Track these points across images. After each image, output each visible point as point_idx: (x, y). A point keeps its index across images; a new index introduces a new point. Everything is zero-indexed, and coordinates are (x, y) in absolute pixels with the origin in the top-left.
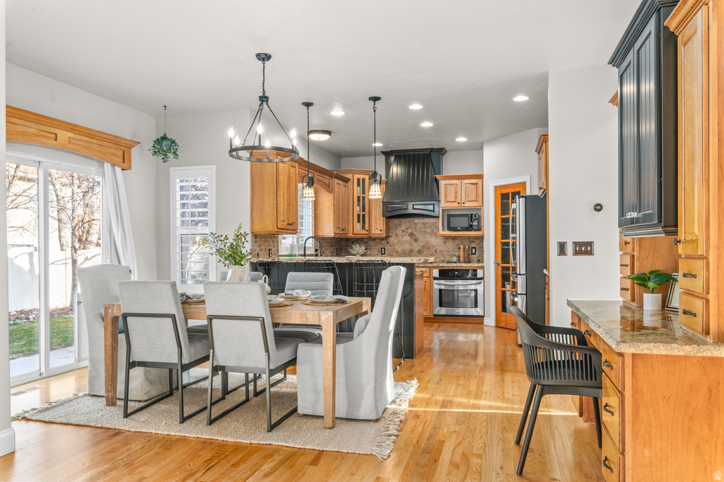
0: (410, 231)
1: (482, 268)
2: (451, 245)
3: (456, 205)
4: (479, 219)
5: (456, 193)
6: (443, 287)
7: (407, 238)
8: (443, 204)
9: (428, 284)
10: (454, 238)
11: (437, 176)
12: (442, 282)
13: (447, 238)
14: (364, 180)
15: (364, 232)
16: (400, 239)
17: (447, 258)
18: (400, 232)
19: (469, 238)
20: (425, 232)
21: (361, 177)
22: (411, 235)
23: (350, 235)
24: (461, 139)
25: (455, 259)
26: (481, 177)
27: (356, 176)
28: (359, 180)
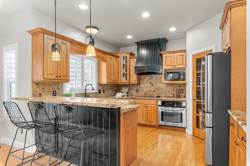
0: (150, 81)
1: (185, 101)
2: (170, 88)
3: (171, 67)
4: (184, 74)
5: (171, 60)
6: (163, 111)
7: (148, 84)
8: (165, 67)
9: (156, 108)
10: (172, 85)
11: (162, 53)
12: (163, 108)
13: (168, 84)
14: (126, 57)
15: (126, 81)
16: (145, 85)
17: (168, 95)
18: (145, 82)
19: (179, 84)
20: (157, 82)
21: (125, 55)
22: (150, 83)
23: (119, 83)
24: (173, 29)
25: (171, 95)
26: (185, 51)
27: (122, 55)
28: (124, 56)
